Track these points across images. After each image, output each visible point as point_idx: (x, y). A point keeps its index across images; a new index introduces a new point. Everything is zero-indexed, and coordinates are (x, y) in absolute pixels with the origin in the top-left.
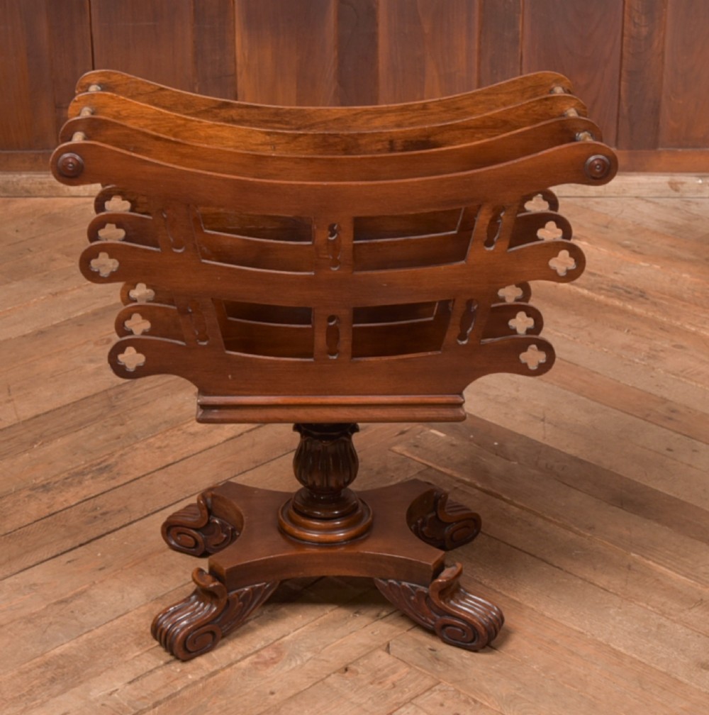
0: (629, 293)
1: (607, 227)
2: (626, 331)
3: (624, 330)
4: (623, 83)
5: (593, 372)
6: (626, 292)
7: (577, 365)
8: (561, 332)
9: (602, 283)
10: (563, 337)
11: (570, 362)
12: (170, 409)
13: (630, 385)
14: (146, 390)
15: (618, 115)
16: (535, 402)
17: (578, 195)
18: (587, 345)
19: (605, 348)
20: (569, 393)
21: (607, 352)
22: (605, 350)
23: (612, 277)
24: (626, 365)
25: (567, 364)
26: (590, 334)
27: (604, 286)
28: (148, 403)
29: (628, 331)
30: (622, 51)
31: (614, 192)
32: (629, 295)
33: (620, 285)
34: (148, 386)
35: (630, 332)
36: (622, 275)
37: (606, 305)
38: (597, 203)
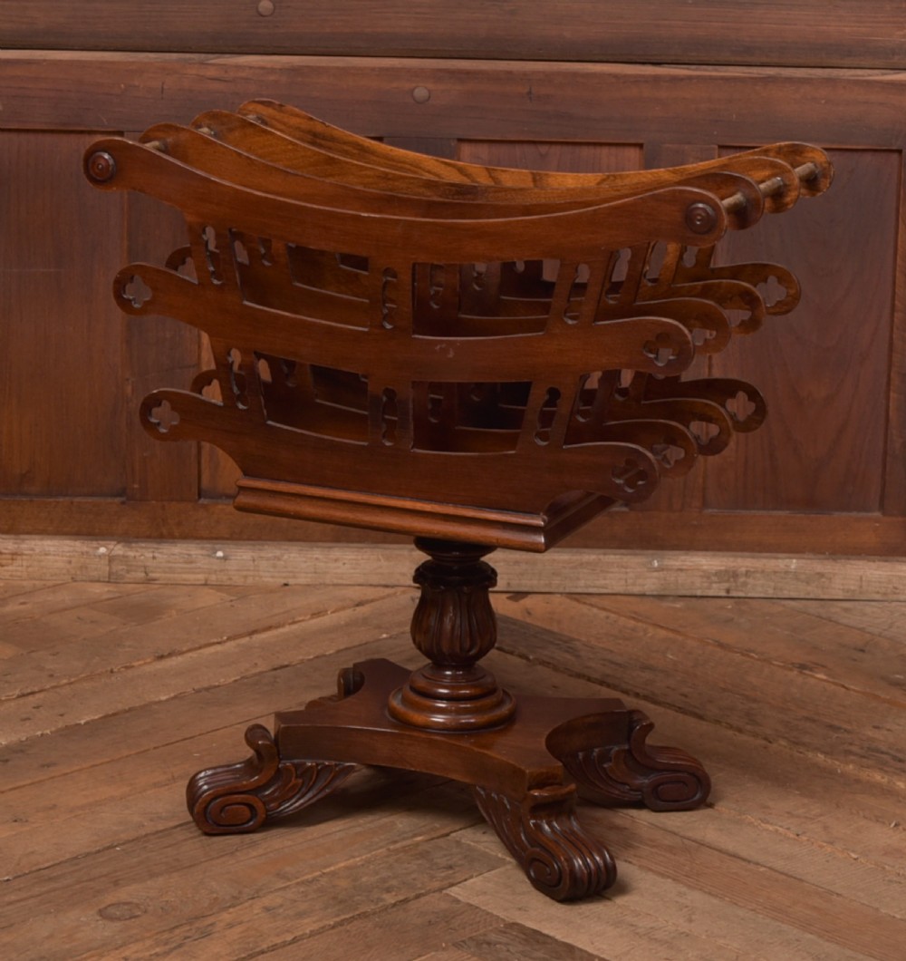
0: (900, 761)
1: (863, 651)
2: (893, 825)
3: (890, 824)
4: (892, 395)
5: (832, 893)
6: (894, 758)
7: (801, 880)
8: (772, 824)
9: (851, 744)
10: (777, 831)
11: (786, 875)
12: (51, 936)
13: (898, 916)
14: (10, 903)
15: (885, 453)
16: (721, 942)
17: (811, 596)
18: (821, 847)
19: (853, 851)
20: (785, 927)
21: (855, 859)
22: (854, 856)
23: (870, 733)
24: (890, 881)
25: (784, 877)
26: (825, 828)
27: (854, 749)
28: (12, 925)
29: (896, 825)
30: (891, 338)
31: (878, 593)
32: (900, 765)
33: (884, 749)
34: (13, 898)
35: (901, 828)
36: (889, 730)
37: (858, 781)
38: (846, 610)
